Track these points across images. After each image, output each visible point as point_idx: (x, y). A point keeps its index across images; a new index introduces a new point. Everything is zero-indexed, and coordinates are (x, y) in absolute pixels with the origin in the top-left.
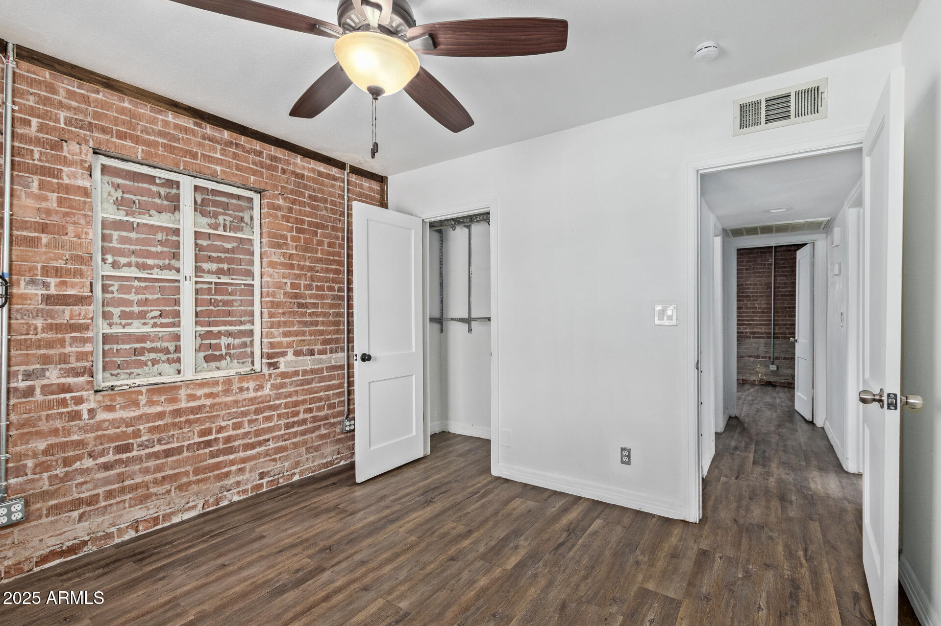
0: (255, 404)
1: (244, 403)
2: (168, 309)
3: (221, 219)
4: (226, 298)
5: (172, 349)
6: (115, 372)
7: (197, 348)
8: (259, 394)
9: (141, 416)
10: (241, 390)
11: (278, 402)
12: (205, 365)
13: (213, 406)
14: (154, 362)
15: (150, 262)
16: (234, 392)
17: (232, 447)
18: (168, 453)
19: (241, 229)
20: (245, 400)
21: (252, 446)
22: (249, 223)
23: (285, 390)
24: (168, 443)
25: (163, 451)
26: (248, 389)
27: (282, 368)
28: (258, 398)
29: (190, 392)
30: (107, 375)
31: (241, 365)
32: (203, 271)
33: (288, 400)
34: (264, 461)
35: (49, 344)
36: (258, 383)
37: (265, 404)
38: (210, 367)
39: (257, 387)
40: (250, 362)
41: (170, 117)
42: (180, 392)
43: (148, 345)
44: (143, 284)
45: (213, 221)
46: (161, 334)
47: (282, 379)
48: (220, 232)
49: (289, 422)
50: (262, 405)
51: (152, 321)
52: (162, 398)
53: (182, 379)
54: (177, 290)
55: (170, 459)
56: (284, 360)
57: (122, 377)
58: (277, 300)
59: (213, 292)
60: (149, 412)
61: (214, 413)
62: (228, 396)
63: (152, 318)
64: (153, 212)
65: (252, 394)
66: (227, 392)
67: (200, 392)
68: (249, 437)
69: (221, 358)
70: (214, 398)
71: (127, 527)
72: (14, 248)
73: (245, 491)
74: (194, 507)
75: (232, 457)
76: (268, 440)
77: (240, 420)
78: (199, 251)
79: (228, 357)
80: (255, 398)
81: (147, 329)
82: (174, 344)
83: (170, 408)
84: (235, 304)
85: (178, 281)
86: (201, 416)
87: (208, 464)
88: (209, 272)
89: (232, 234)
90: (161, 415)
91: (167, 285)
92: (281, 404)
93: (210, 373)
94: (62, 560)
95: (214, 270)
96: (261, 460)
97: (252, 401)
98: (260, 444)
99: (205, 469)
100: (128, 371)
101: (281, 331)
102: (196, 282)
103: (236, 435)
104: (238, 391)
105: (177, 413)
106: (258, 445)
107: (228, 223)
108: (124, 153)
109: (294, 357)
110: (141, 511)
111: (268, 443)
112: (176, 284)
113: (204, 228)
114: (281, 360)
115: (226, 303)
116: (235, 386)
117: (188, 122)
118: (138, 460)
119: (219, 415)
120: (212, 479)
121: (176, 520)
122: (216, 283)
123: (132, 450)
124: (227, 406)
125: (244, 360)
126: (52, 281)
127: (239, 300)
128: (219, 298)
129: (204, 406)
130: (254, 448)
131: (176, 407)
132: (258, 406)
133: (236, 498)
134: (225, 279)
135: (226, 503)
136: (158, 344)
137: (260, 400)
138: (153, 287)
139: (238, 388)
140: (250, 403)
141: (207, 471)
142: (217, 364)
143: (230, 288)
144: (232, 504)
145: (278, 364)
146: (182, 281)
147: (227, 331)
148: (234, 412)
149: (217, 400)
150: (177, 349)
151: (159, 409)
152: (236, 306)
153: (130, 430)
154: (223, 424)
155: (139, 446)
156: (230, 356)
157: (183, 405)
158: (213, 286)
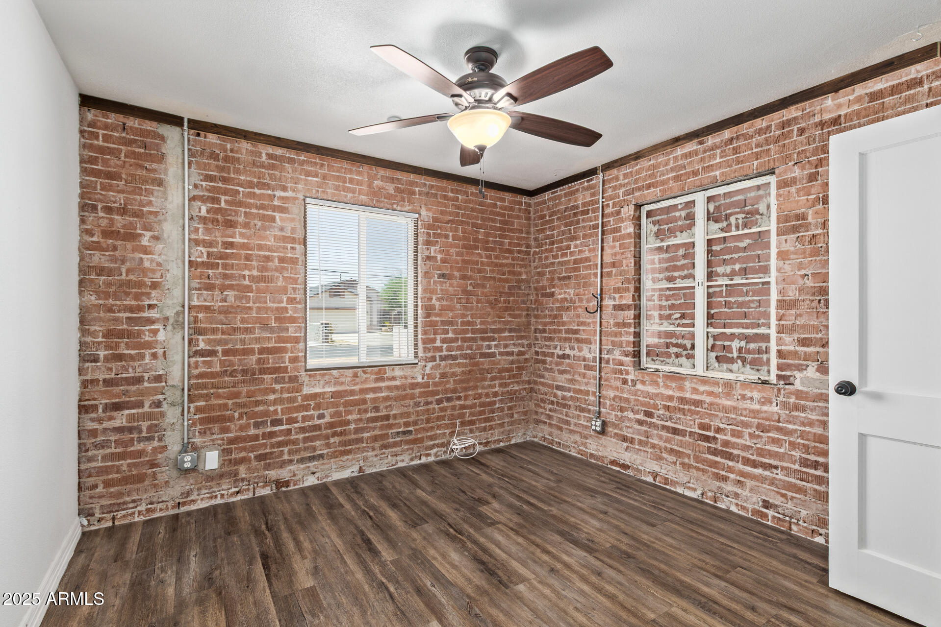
0: (759, 419)
1: (744, 413)
2: (688, 311)
3: (732, 219)
4: (740, 299)
5: (689, 346)
6: (655, 358)
7: (709, 348)
8: (765, 408)
9: (658, 394)
10: (744, 397)
11: (791, 427)
12: (716, 365)
13: (711, 404)
14: (678, 355)
15: (676, 274)
16: (735, 397)
17: (731, 454)
18: (675, 431)
19: (755, 223)
20: (745, 409)
21: (755, 464)
22: (765, 212)
23: (803, 415)
24: (676, 423)
25: (672, 427)
26: (752, 398)
27: (798, 385)
28: (762, 412)
29: (693, 385)
30: (649, 359)
31: (753, 372)
32: (718, 275)
33: (807, 429)
34: (769, 489)
35: (616, 334)
36: (765, 395)
37: (772, 423)
38: (721, 368)
39: (763, 400)
40: (766, 370)
41: (679, 151)
42: (685, 383)
43: (674, 341)
44: (671, 293)
45: (725, 224)
46: (683, 333)
47: (797, 399)
48: (734, 233)
49: (809, 460)
50: (767, 423)
51: (677, 322)
52: (674, 385)
53: (695, 374)
54: (692, 296)
55: (677, 437)
56: (801, 375)
57: (657, 362)
58: (788, 298)
59: (724, 294)
60: (664, 392)
61: (712, 412)
62: (728, 400)
63: (676, 319)
64: (678, 234)
65: (757, 407)
66: (728, 395)
67: (702, 388)
68: (750, 452)
69: (732, 361)
70: (715, 398)
71: (649, 472)
72: (604, 279)
73: (743, 508)
74: (695, 490)
75: (731, 463)
76: (776, 467)
77: (739, 428)
78: (711, 256)
79: (739, 361)
80: (758, 412)
81: (672, 328)
82: (691, 342)
83: (677, 394)
84: (752, 305)
85: (693, 288)
86: (701, 410)
87: (707, 458)
88: (724, 275)
89: (746, 231)
90: (671, 398)
91: (688, 291)
92: (796, 430)
93: (720, 373)
94: (620, 470)
95: (728, 272)
96: (764, 486)
97: (755, 413)
98: (766, 466)
99: (704, 461)
100: (662, 359)
101: (796, 338)
102: (708, 287)
103: (735, 443)
104: (739, 397)
105: (682, 400)
106: (761, 466)
107: (740, 221)
108: (650, 199)
109: (818, 374)
110: (657, 466)
111: (775, 471)
112: (692, 291)
113: (716, 233)
114: (798, 374)
115: (741, 305)
116: (738, 391)
117: (691, 146)
118: (655, 426)
119: (717, 416)
120: (710, 474)
121: (679, 490)
122: (726, 285)
123: (653, 418)
124: (726, 410)
125: (760, 368)
126: (617, 296)
127: (756, 301)
128: (732, 299)
129: (704, 402)
130: (755, 467)
131: (682, 395)
132: (763, 422)
133: (733, 509)
134: (737, 280)
135: (724, 507)
136: (680, 341)
137: (764, 415)
138: (678, 295)
139: (740, 394)
140: (752, 415)
141: (705, 464)
142: (730, 366)
143: (745, 289)
144: (728, 511)
145: (792, 378)
146: (697, 287)
147: (743, 334)
148: (733, 418)
149: (717, 400)
150: (693, 347)
151: (670, 393)
152: (753, 308)
153: (652, 402)
154: (722, 426)
155: (658, 417)
156: (744, 361)
157: (688, 395)
158: (724, 288)
